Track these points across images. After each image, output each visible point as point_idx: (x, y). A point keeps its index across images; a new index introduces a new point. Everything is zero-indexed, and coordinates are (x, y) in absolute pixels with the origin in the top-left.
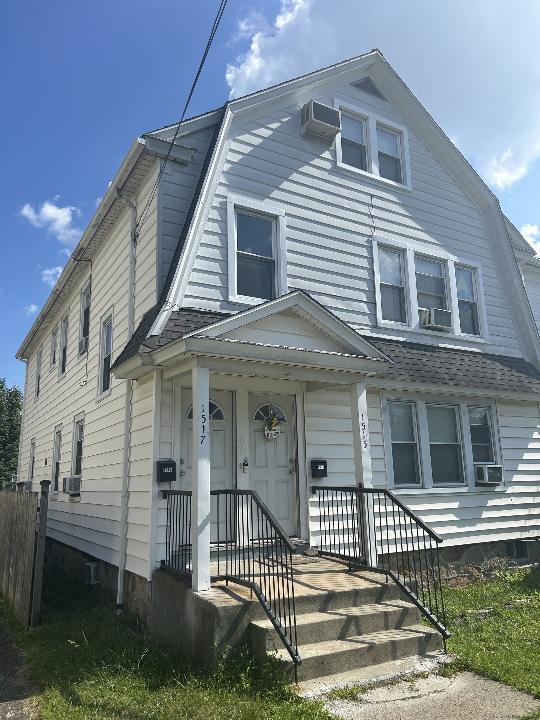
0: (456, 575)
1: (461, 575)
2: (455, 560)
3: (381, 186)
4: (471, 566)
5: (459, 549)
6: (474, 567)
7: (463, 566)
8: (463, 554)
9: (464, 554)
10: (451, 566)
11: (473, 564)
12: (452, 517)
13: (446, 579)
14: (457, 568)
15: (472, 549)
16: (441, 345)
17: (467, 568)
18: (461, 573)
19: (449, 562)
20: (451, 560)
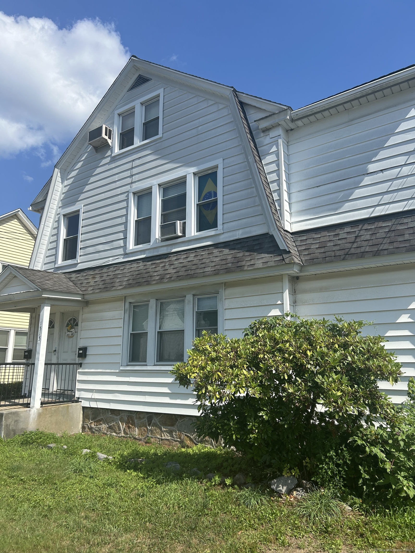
0: (169, 438)
1: (173, 439)
2: (169, 426)
3: (140, 149)
4: (183, 434)
5: (173, 417)
6: (186, 435)
7: (176, 432)
8: (176, 422)
9: (178, 422)
10: (164, 429)
11: (185, 432)
12: (166, 390)
13: (159, 438)
14: (170, 433)
15: (186, 419)
16: (174, 250)
17: (179, 434)
18: (174, 437)
19: (163, 426)
20: (165, 425)
